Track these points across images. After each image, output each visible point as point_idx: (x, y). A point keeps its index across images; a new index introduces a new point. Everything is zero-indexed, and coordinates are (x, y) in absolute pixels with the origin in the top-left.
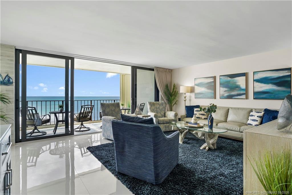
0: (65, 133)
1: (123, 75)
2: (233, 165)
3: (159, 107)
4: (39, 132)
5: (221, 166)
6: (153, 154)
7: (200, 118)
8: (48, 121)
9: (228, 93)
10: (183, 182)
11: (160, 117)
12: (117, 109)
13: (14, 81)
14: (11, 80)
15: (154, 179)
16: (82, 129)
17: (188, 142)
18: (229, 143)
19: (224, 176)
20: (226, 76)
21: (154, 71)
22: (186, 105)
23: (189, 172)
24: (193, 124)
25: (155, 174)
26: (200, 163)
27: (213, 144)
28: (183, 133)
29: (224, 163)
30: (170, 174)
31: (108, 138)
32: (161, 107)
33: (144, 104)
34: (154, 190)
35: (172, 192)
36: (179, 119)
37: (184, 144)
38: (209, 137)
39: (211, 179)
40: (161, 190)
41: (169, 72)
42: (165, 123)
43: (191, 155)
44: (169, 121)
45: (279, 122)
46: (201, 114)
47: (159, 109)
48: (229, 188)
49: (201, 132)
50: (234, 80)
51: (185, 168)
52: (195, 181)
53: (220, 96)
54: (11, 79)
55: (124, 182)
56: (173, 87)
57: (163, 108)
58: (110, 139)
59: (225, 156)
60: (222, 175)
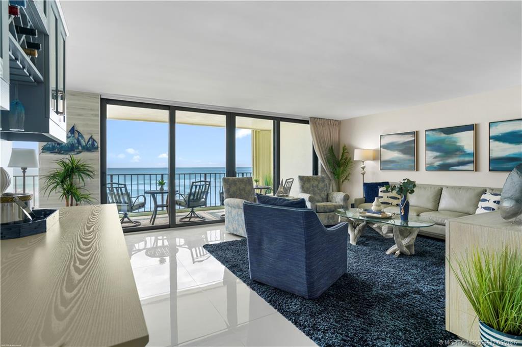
0: (168, 224)
1: (257, 133)
2: (440, 279)
3: (317, 185)
4: (130, 222)
5: (418, 279)
6: (305, 252)
7: (388, 204)
8: (143, 205)
9: (441, 160)
10: (351, 298)
11: (319, 202)
12: (248, 188)
13: (99, 146)
14: (96, 144)
15: (307, 291)
16: (192, 219)
17: (366, 242)
18: (439, 246)
19: (420, 294)
20: (438, 131)
21: (309, 124)
22: (365, 182)
23: (363, 285)
24: (374, 213)
25: (307, 282)
26: (382, 273)
27: (408, 247)
28: (357, 228)
29: (424, 276)
30: (332, 286)
31: (235, 233)
32: (321, 185)
33: (291, 180)
34: (307, 305)
35: (333, 310)
36: (351, 204)
37: (359, 245)
38: (400, 233)
39: (398, 296)
40: (317, 306)
41: (336, 125)
42: (328, 211)
43: (369, 262)
44: (333, 209)
45: (504, 207)
46: (391, 197)
47: (318, 187)
48: (426, 311)
49: (387, 226)
50: (451, 138)
51: (357, 279)
52: (371, 298)
53: (427, 166)
54: (96, 142)
55: (261, 294)
56: (341, 151)
57: (324, 185)
58: (238, 234)
59: (429, 266)
60: (418, 292)
